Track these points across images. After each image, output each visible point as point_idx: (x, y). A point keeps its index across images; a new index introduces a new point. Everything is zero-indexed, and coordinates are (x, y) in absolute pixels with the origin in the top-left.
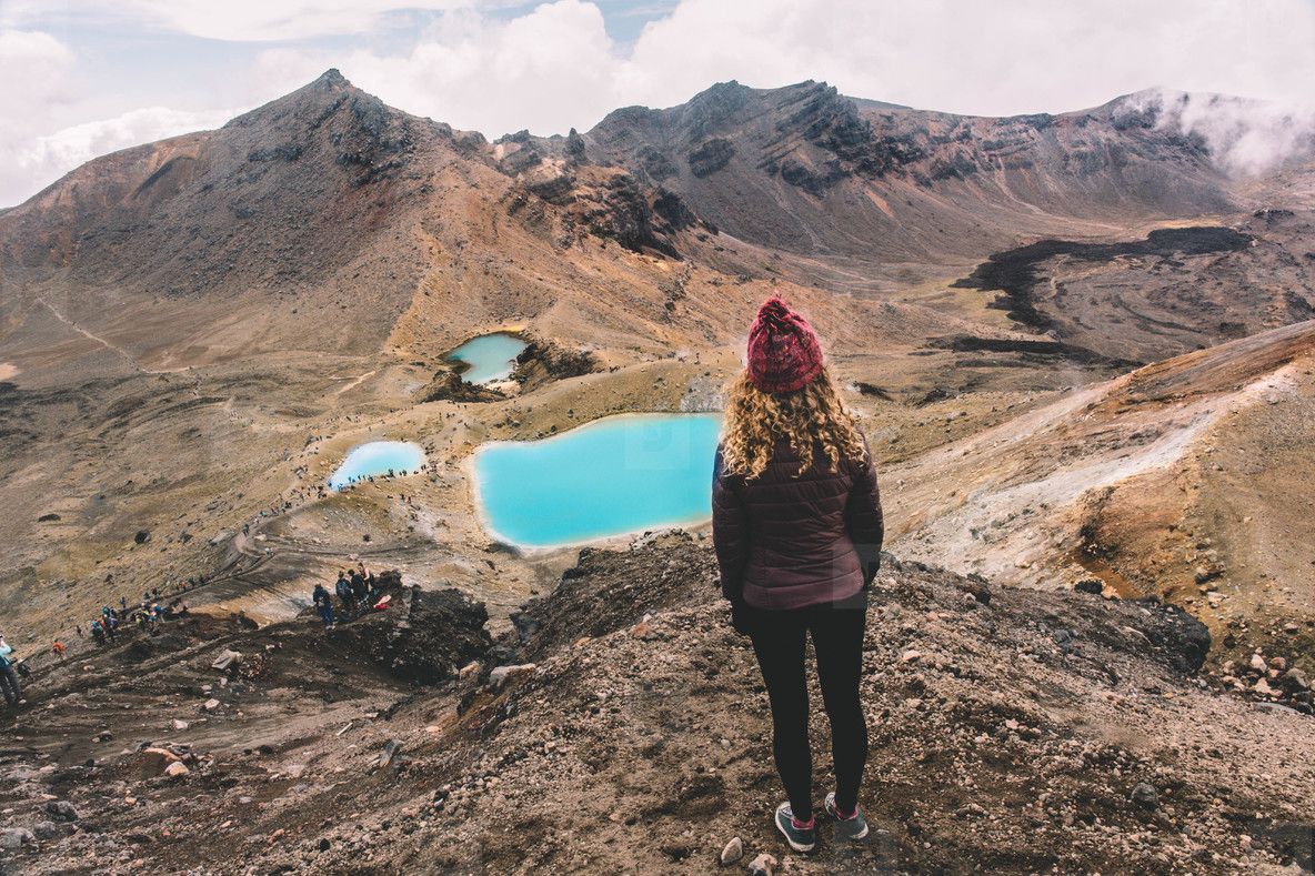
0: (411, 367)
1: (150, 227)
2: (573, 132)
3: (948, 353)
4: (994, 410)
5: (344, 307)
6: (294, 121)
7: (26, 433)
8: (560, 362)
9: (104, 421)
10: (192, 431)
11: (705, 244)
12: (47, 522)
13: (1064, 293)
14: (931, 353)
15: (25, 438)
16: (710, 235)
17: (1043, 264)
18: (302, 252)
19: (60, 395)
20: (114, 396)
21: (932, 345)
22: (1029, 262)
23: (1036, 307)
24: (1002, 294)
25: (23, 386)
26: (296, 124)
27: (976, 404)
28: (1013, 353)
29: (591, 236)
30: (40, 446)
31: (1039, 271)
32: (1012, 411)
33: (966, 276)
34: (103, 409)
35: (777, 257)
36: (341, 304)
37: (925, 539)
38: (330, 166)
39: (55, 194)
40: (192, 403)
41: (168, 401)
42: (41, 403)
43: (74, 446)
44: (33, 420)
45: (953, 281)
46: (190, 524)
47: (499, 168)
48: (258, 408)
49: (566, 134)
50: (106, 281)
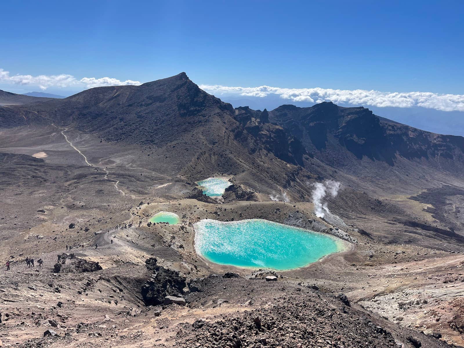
0: (186, 184)
1: (106, 115)
2: (265, 110)
3: (401, 225)
4: (418, 254)
5: (167, 157)
6: (165, 88)
7: (43, 178)
8: (241, 194)
9: (71, 180)
10: (101, 191)
11: (307, 161)
12: (40, 213)
13: (459, 212)
14: (394, 224)
15: (42, 180)
16: (310, 158)
17: (451, 197)
18: (157, 134)
19: (59, 168)
20: (77, 172)
21: (395, 221)
22: (444, 195)
23: (445, 215)
24: (430, 206)
25: (47, 161)
26: (166, 89)
27: (410, 250)
28: (431, 232)
29: (263, 150)
30: (47, 184)
31: (449, 200)
32: (426, 256)
33: (415, 195)
34: (72, 176)
35: (336, 172)
36: (166, 156)
37: (377, 302)
38: (174, 106)
39: (77, 97)
40: (104, 180)
41: (95, 178)
42: (52, 169)
43: (58, 187)
44: (47, 174)
45: (409, 196)
46: (90, 225)
47: (235, 118)
48: (126, 187)
49: (262, 110)
50: (86, 131)
